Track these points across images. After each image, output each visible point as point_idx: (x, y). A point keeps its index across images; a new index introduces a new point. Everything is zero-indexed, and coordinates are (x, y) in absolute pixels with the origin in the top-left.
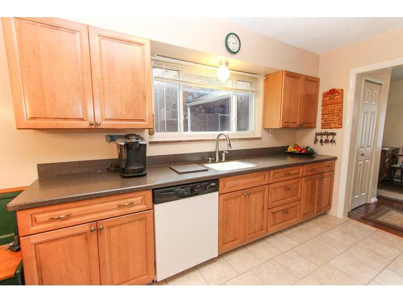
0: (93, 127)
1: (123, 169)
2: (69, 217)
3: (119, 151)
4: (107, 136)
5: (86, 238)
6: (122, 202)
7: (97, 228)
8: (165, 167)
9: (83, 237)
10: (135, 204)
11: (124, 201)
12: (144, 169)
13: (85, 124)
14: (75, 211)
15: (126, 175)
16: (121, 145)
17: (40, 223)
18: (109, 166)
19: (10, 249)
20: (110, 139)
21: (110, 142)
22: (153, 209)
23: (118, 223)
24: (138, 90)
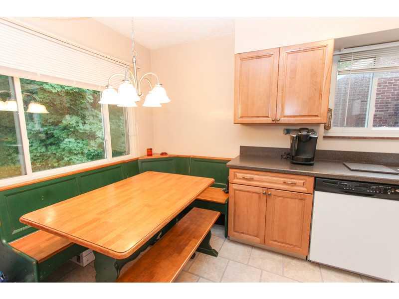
0: (274, 122)
1: (293, 156)
2: (251, 179)
3: (292, 142)
4: (285, 129)
5: (260, 197)
6: (286, 180)
7: (267, 194)
8: (339, 162)
9: (257, 195)
10: (297, 184)
11: (288, 180)
12: (312, 159)
13: (269, 120)
14: (256, 177)
15: (294, 162)
16: (293, 137)
17: (238, 178)
18: (283, 154)
19: (224, 191)
20: (286, 132)
21: (286, 134)
22: (313, 194)
23: (281, 195)
24: (315, 89)
